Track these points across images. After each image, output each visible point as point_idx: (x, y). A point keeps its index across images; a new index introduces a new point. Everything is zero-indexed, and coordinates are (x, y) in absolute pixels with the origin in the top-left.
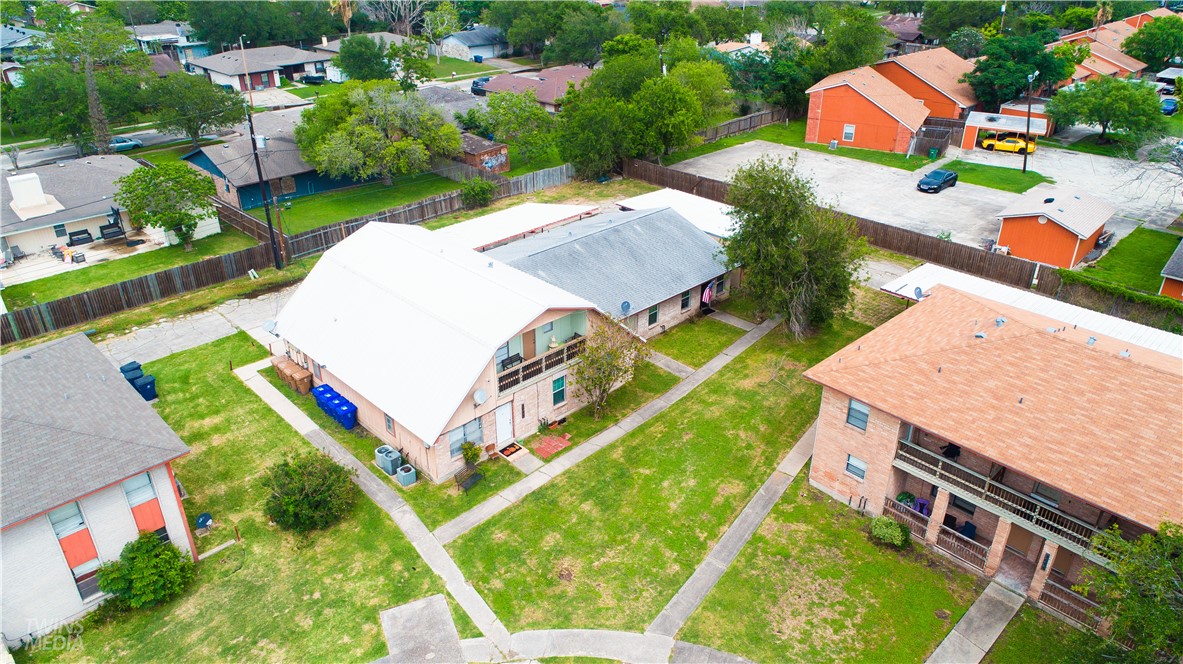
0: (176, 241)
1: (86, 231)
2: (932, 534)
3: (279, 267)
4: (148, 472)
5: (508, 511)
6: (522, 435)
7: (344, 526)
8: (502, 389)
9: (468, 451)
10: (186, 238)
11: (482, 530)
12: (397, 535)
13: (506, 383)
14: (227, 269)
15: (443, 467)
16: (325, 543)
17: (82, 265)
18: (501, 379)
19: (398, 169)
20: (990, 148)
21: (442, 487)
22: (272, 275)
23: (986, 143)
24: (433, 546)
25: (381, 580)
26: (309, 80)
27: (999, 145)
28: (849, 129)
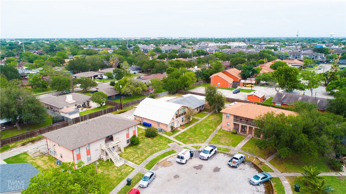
0: (100, 106)
1: (80, 105)
2: (240, 131)
3: (121, 109)
4: (135, 126)
5: (180, 134)
6: (178, 126)
7: (157, 137)
8: (176, 118)
9: (172, 128)
10: (101, 105)
11: (177, 136)
12: (165, 137)
13: (177, 117)
14: (114, 109)
15: (169, 130)
16: (155, 139)
17: (83, 111)
18: (176, 116)
19: (137, 93)
20: (246, 86)
21: (169, 132)
22: (121, 111)
23: (245, 85)
24: (171, 138)
25: (166, 141)
26: (99, 78)
27: (247, 85)
28: (219, 84)
